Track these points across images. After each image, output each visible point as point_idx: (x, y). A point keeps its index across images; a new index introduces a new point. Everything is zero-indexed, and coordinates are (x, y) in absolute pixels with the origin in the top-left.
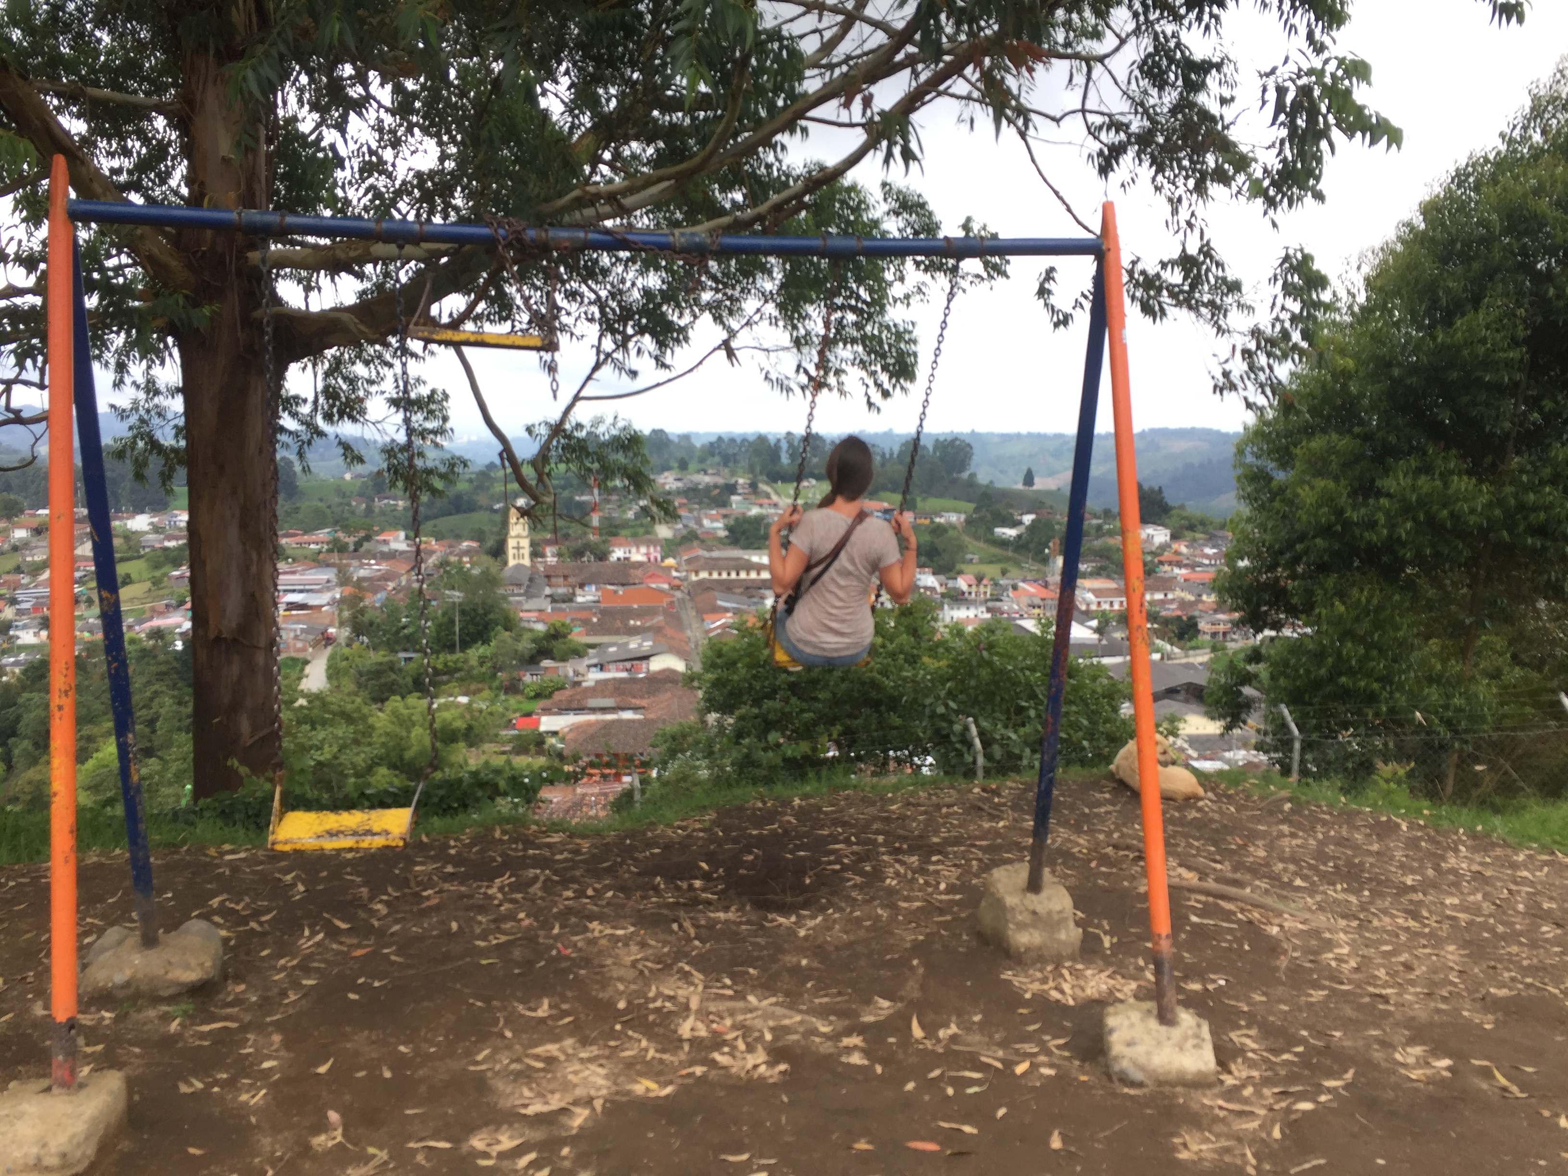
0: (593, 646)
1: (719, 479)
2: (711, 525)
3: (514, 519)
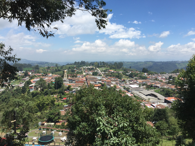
1: (91, 67)
2: (90, 73)
3: (65, 72)
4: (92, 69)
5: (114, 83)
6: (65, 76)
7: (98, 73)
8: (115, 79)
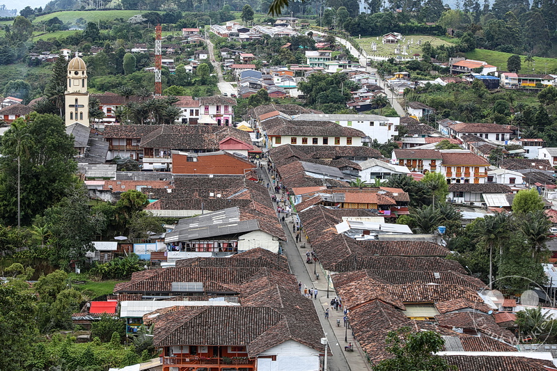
0: (171, 221)
1: (289, 31)
2: (282, 84)
3: (73, 72)
4: (300, 44)
5: (512, 180)
6: (73, 110)
7: (357, 88)
8: (510, 143)
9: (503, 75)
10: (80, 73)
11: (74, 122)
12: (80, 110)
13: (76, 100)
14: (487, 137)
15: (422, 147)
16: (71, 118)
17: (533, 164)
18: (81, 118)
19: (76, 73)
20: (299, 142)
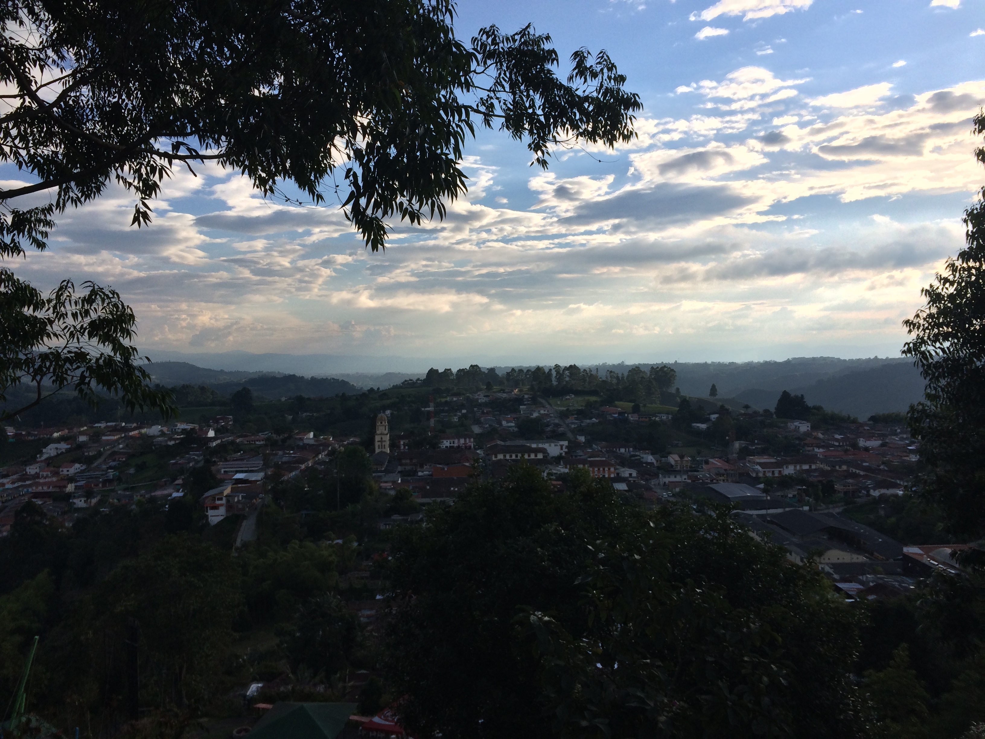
2: (507, 425)
3: (379, 423)
4: (517, 402)
5: (630, 474)
6: (380, 443)
7: (548, 426)
8: (632, 453)
9: (630, 415)
10: (383, 423)
11: (380, 450)
12: (383, 444)
13: (382, 438)
14: (619, 450)
15: (582, 457)
16: (379, 448)
17: (644, 465)
18: (385, 448)
19: (381, 423)
20: (508, 457)
